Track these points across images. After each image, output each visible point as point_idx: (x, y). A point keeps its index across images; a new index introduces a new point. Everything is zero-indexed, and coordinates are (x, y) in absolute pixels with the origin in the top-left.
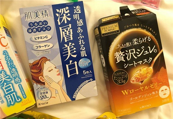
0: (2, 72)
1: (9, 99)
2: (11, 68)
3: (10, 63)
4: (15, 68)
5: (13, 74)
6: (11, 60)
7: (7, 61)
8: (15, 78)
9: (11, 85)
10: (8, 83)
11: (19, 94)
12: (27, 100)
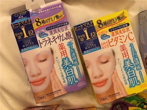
0: (128, 60)
1: (131, 82)
2: (134, 58)
3: (134, 53)
4: (137, 58)
5: (136, 62)
6: (135, 51)
7: (132, 51)
8: (137, 66)
9: (133, 71)
10: (132, 69)
11: (139, 79)
12: (145, 84)
